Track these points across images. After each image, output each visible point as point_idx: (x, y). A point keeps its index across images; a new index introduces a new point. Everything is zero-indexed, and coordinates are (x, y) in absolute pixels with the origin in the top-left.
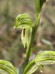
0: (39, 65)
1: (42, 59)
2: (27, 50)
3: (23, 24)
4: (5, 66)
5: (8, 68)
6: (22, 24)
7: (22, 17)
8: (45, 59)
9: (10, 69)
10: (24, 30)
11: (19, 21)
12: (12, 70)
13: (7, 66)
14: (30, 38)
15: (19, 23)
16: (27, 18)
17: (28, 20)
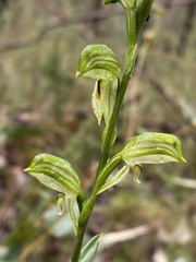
0: (133, 165)
1: (138, 152)
2: (106, 132)
3: (97, 67)
4: (54, 168)
5: (61, 173)
6: (94, 68)
7: (95, 52)
8: (146, 151)
9: (66, 176)
10: (99, 82)
11: (88, 61)
12: (71, 179)
13: (58, 167)
14: (113, 102)
15: (88, 66)
16: (106, 55)
17: (109, 58)
